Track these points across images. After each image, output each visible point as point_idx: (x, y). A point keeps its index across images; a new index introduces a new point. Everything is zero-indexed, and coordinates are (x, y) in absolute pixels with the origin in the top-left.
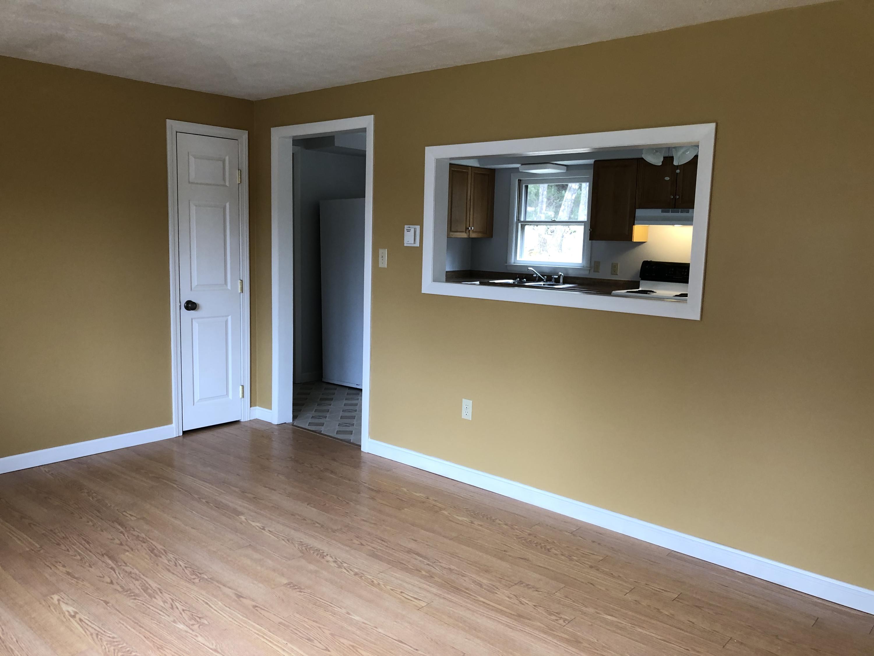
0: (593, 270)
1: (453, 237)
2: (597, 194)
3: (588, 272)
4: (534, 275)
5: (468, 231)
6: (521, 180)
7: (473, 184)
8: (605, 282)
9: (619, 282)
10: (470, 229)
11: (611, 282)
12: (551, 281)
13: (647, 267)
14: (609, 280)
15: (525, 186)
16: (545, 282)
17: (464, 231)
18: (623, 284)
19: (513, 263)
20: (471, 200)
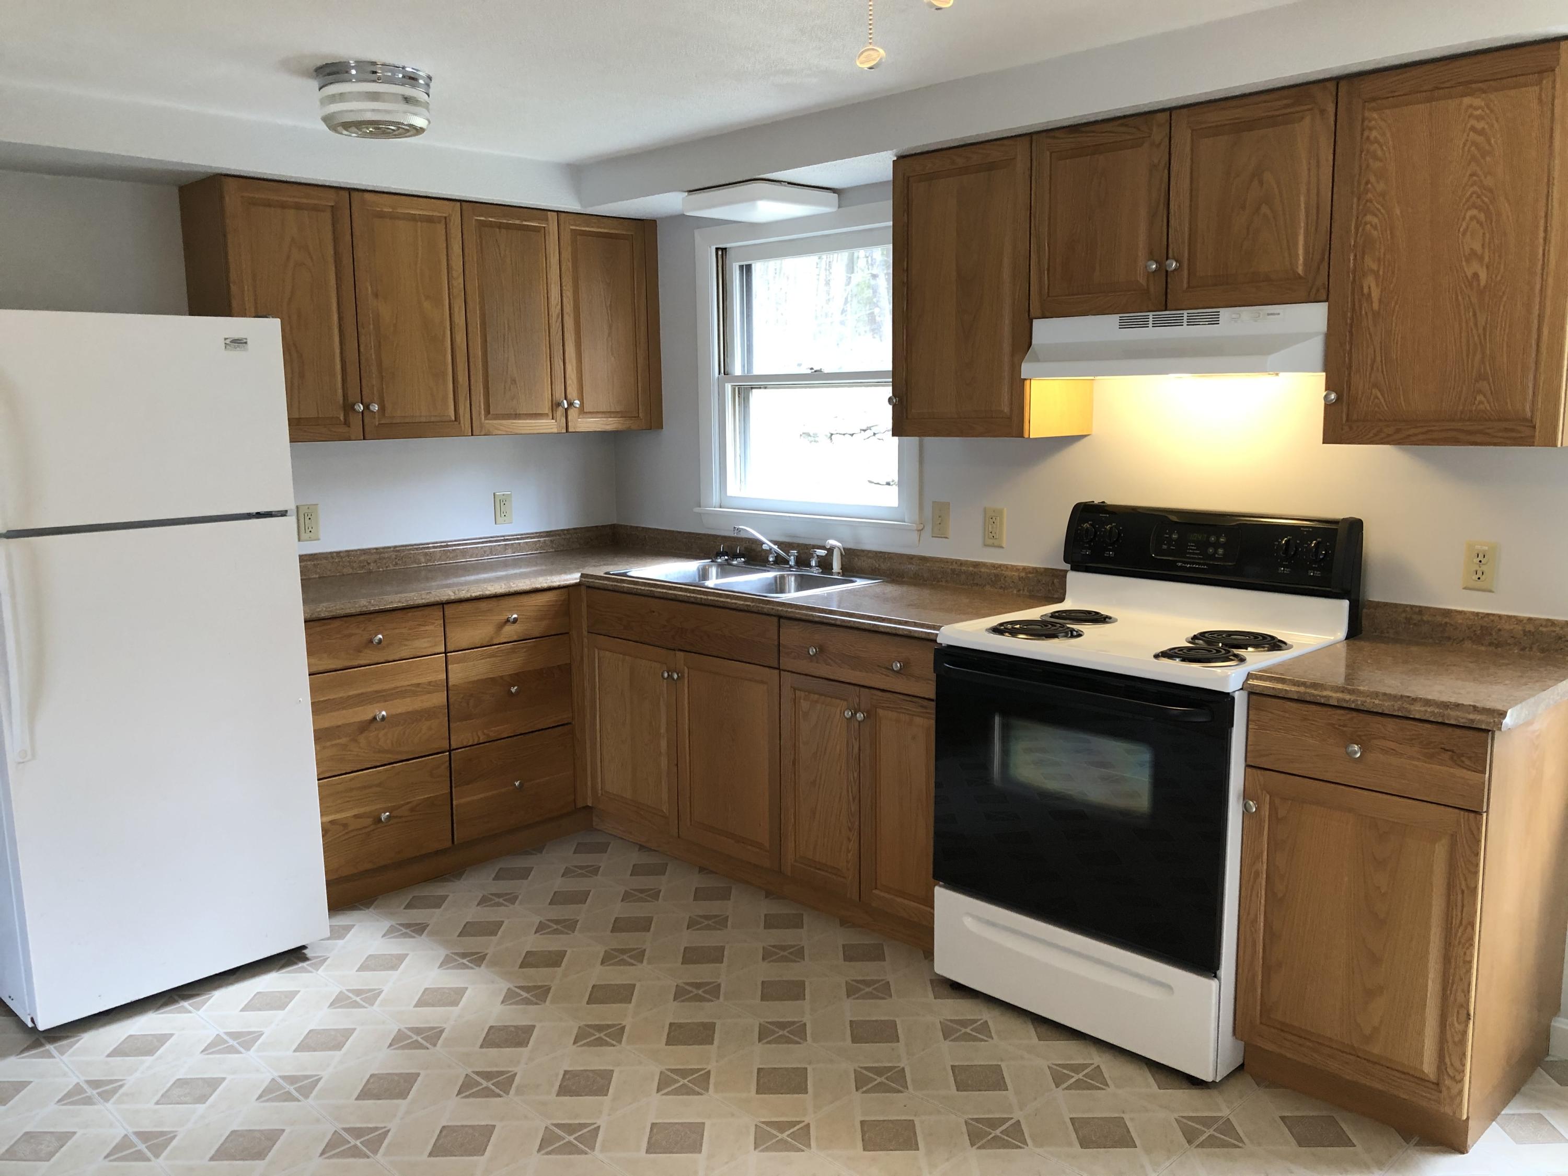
0: (928, 528)
1: (500, 432)
2: (907, 276)
3: (915, 536)
4: (765, 547)
5: (560, 412)
6: (726, 249)
7: (570, 264)
8: (965, 572)
9: (1008, 573)
10: (566, 406)
11: (983, 570)
12: (809, 566)
13: (1086, 525)
14: (976, 565)
15: (740, 266)
16: (791, 567)
17: (547, 414)
18: (1020, 578)
19: (718, 504)
20: (566, 317)
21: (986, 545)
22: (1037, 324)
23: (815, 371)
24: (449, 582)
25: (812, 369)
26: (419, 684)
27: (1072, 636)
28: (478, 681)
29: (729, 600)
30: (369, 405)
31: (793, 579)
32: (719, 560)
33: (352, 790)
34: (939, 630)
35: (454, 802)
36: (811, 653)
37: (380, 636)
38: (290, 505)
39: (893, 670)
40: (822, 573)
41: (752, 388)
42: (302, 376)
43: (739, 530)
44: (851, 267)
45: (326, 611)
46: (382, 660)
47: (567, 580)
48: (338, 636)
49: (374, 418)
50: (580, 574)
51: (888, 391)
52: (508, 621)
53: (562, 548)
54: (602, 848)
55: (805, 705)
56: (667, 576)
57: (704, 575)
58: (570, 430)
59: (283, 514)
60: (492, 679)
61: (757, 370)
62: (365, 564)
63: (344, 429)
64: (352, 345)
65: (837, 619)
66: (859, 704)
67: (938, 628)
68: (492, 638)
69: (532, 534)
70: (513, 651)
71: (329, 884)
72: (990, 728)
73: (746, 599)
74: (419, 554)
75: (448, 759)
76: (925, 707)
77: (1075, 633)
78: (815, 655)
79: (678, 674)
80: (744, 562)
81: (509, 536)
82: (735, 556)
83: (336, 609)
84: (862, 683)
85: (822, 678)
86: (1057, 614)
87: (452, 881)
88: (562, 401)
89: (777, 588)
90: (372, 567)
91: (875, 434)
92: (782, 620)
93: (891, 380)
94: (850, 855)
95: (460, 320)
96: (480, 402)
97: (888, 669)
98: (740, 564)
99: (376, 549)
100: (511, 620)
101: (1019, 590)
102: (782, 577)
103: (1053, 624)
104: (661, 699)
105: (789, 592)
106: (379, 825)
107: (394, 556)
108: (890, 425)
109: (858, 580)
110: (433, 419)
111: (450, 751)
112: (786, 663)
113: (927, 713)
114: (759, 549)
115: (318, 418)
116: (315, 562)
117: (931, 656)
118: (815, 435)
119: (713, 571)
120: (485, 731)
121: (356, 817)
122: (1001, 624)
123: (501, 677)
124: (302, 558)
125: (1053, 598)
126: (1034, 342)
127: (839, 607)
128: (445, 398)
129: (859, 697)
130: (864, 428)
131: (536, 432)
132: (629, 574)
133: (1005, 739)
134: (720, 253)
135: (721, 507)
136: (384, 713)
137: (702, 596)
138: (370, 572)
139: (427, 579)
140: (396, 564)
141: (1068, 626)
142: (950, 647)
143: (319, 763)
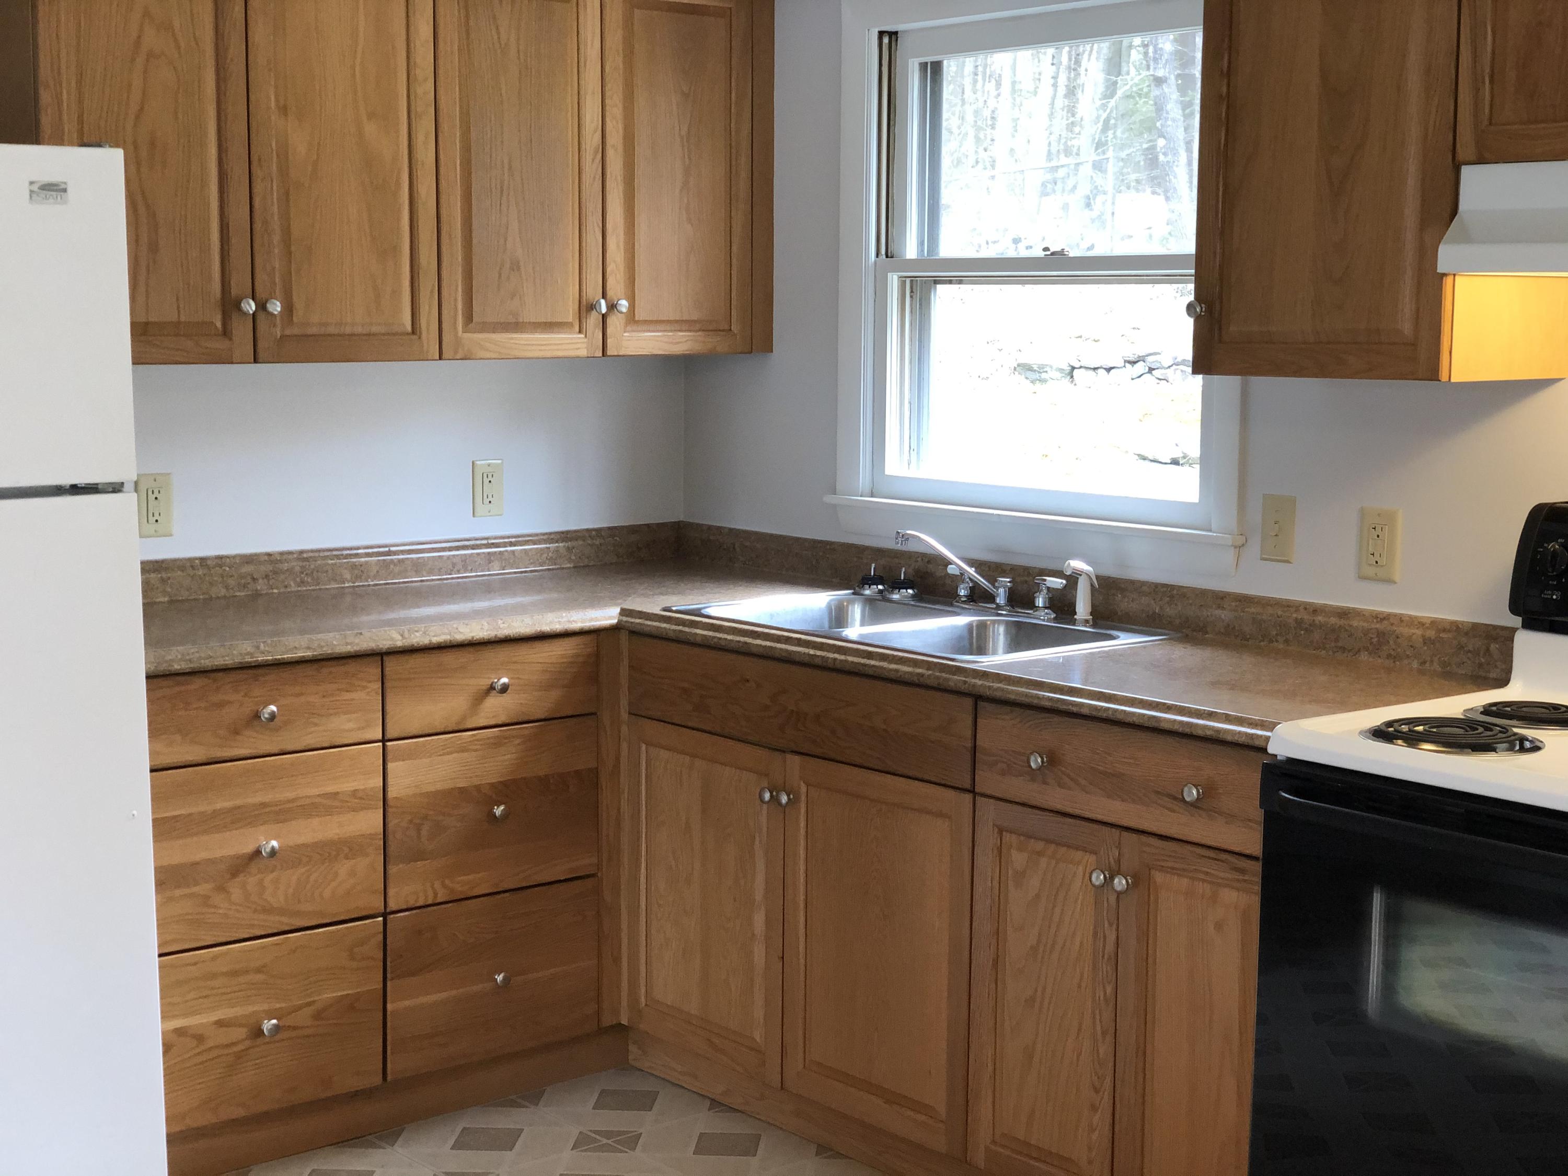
0: (1254, 543)
1: (488, 355)
2: (1229, 85)
3: (1229, 557)
4: (951, 570)
5: (593, 320)
6: (896, 33)
7: (620, 60)
8: (1321, 626)
9: (1405, 631)
10: (604, 310)
11: (1355, 623)
12: (1031, 605)
13: (1553, 546)
14: (1344, 613)
15: (921, 64)
16: (999, 607)
17: (571, 325)
18: (1426, 641)
19: (867, 490)
20: (610, 153)
21: (1363, 578)
22: (1467, 172)
23: (1053, 254)
24: (391, 615)
25: (1046, 249)
26: (337, 793)
27: (1523, 750)
28: (437, 793)
29: (884, 664)
30: (266, 302)
31: (1002, 629)
32: (867, 592)
33: (214, 976)
34: (1271, 730)
35: (389, 1007)
36: (1033, 765)
37: (273, 708)
38: (127, 473)
39: (1183, 800)
40: (1056, 620)
41: (936, 282)
42: (154, 248)
43: (906, 538)
44: (1115, 65)
45: (181, 660)
46: (275, 750)
47: (597, 619)
48: (203, 705)
49: (275, 326)
50: (618, 610)
51: (1187, 292)
52: (492, 688)
53: (586, 562)
54: (645, 1102)
55: (1018, 859)
56: (772, 616)
57: (839, 617)
58: (609, 353)
59: (116, 488)
60: (462, 790)
61: (948, 248)
62: (249, 580)
63: (219, 344)
64: (239, 193)
65: (1082, 704)
66: (1118, 861)
67: (1271, 726)
68: (464, 718)
69: (537, 535)
70: (497, 743)
71: (172, 1139)
72: (1361, 918)
73: (916, 663)
74: (341, 565)
75: (381, 929)
76: (1242, 871)
77: (1527, 745)
78: (1039, 769)
79: (788, 796)
80: (913, 596)
81: (495, 538)
82: (898, 585)
83: (200, 658)
84: (1125, 823)
85: (1051, 811)
86: (1494, 708)
87: (380, 1147)
88: (598, 301)
89: (971, 644)
90: (261, 586)
91: (1151, 370)
92: (981, 704)
93: (1193, 271)
94: (1095, 1136)
95: (425, 154)
96: (456, 300)
97: (1175, 798)
98: (907, 601)
99: (269, 555)
100: (498, 686)
101: (1424, 663)
102: (982, 626)
103: (1487, 727)
104: (757, 839)
105: (995, 653)
106: (259, 1041)
107: (298, 569)
108: (1187, 353)
109: (1121, 634)
110: (375, 329)
111: (385, 915)
112: (987, 781)
113: (1245, 881)
114: (939, 573)
115: (179, 323)
116: (164, 575)
117: (1254, 778)
118: (1042, 369)
119: (857, 611)
120: (447, 882)
121: (220, 1024)
122: (1390, 724)
123: (478, 788)
124: (149, 568)
125: (1486, 678)
126: (1464, 204)
127: (1085, 682)
128: (396, 293)
129: (1119, 847)
130: (1132, 359)
131: (549, 354)
132: (704, 612)
133: (1392, 942)
134: (886, 40)
135: (872, 496)
136: (274, 843)
137: (836, 656)
138: (257, 595)
139: (354, 610)
140: (302, 582)
141: (1516, 730)
142: (1291, 761)
143: (162, 925)
